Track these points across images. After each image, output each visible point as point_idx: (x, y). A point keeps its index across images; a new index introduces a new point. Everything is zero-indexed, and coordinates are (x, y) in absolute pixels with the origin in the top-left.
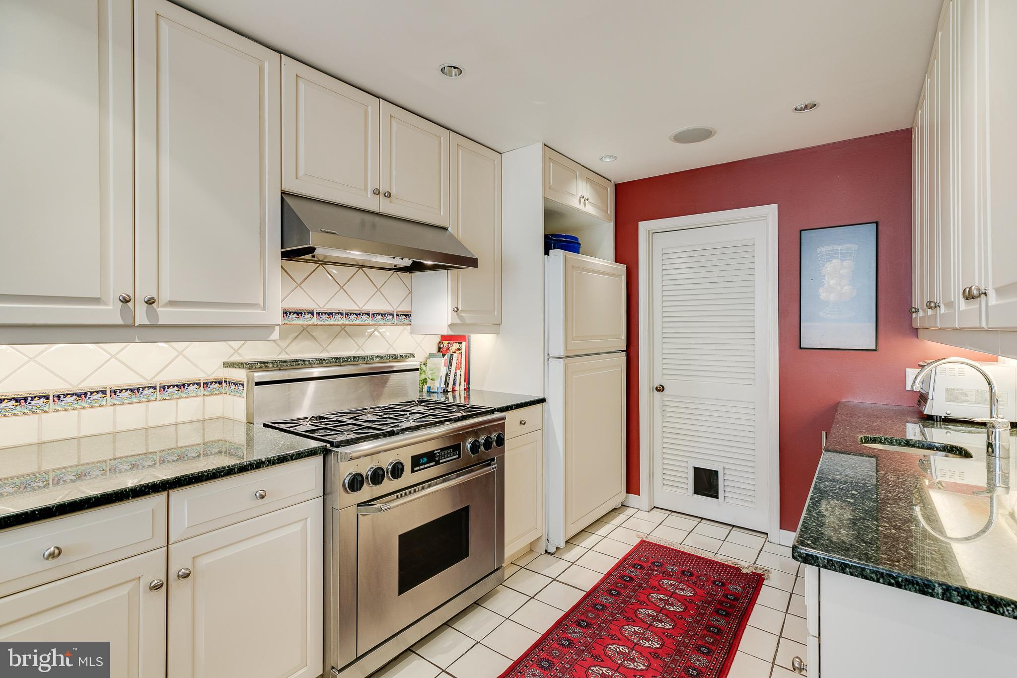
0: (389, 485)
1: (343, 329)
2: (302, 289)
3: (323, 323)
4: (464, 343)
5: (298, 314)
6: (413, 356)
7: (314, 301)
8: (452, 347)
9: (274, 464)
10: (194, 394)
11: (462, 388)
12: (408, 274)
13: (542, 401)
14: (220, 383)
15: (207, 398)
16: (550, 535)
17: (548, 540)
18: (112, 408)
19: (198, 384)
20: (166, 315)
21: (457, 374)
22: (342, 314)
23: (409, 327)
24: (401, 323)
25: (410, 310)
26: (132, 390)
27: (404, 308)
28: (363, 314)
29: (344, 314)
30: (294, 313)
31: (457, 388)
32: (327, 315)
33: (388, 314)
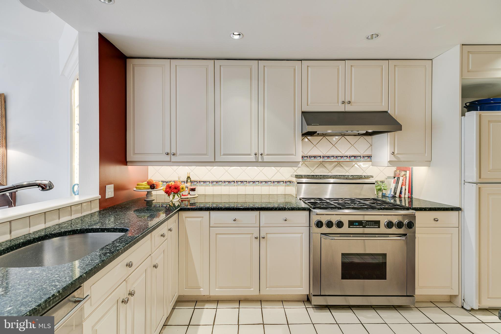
0: (334, 229)
1: (339, 163)
2: (316, 147)
3: (325, 161)
4: (408, 172)
5: (314, 157)
6: (372, 177)
7: (321, 152)
8: (402, 174)
9: (290, 210)
10: (282, 185)
11: (407, 196)
12: (370, 137)
13: (458, 209)
14: (290, 182)
15: (286, 187)
16: (465, 298)
17: (464, 300)
18: (261, 187)
19: (283, 182)
20: (266, 158)
21: (403, 188)
22: (334, 157)
23: (371, 162)
24: (365, 160)
25: (371, 154)
26: (265, 182)
27: (368, 153)
28: (344, 156)
29: (335, 157)
30: (313, 157)
31: (403, 196)
32: (327, 157)
33: (358, 157)
